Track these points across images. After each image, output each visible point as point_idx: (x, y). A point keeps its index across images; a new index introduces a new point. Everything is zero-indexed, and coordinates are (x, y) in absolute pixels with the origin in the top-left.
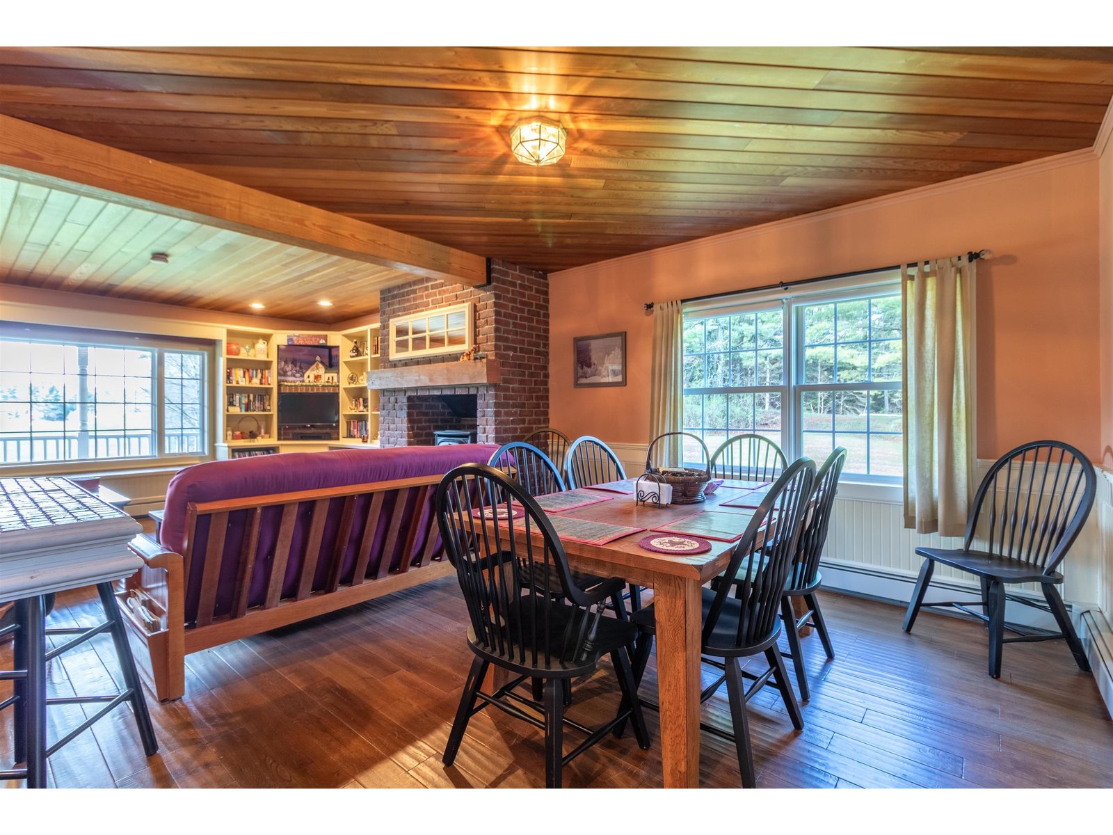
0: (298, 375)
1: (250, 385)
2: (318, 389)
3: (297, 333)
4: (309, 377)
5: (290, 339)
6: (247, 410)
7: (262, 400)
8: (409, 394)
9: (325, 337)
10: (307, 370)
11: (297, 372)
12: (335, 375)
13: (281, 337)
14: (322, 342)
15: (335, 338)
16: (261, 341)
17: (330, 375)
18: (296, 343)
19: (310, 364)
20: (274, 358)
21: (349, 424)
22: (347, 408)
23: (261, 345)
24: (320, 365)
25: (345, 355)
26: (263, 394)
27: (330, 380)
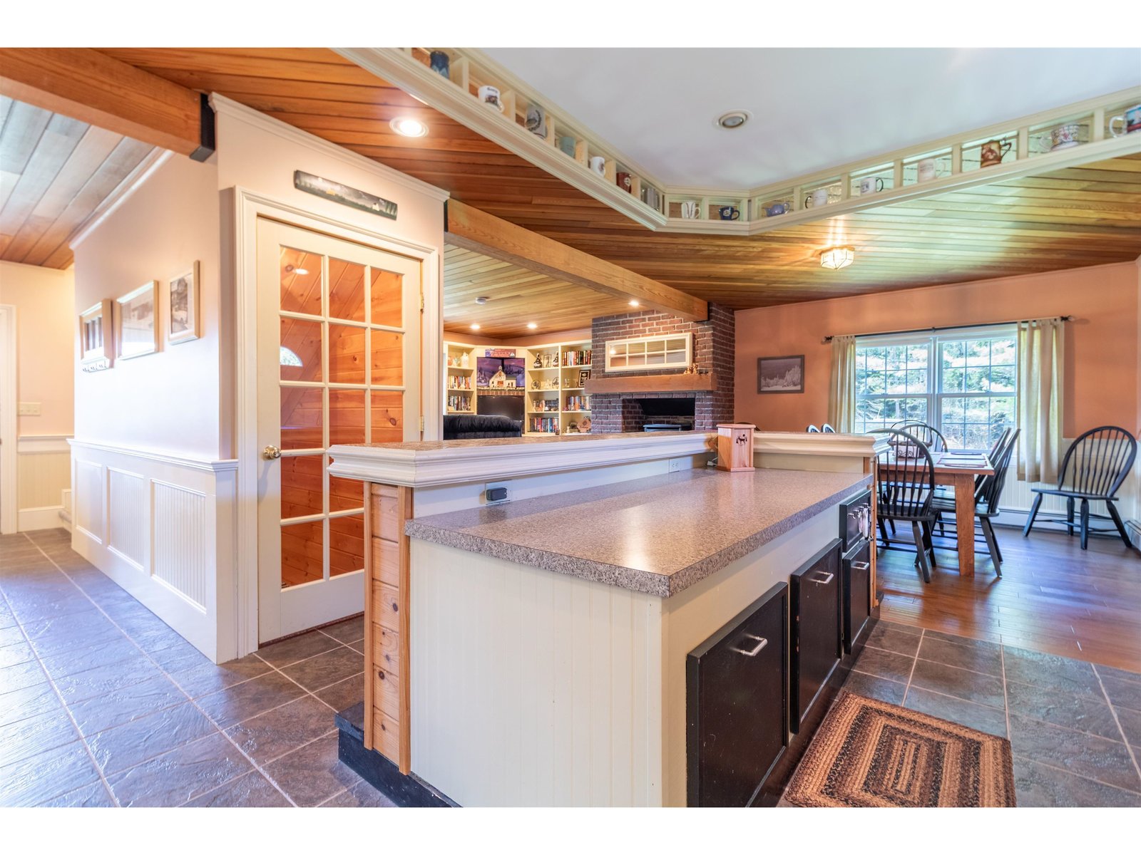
0: (483, 381)
1: (459, 389)
2: (505, 393)
3: (493, 347)
4: (493, 383)
5: (487, 353)
6: (457, 410)
7: (465, 401)
8: (625, 397)
9: (514, 351)
10: (490, 377)
11: (483, 379)
12: (514, 382)
13: (481, 351)
14: (512, 355)
15: (522, 352)
16: (465, 354)
17: (510, 381)
18: (492, 356)
19: (493, 373)
20: (474, 367)
21: (532, 421)
22: (530, 408)
23: (465, 357)
24: (503, 373)
25: (529, 366)
26: (466, 396)
27: (510, 385)
